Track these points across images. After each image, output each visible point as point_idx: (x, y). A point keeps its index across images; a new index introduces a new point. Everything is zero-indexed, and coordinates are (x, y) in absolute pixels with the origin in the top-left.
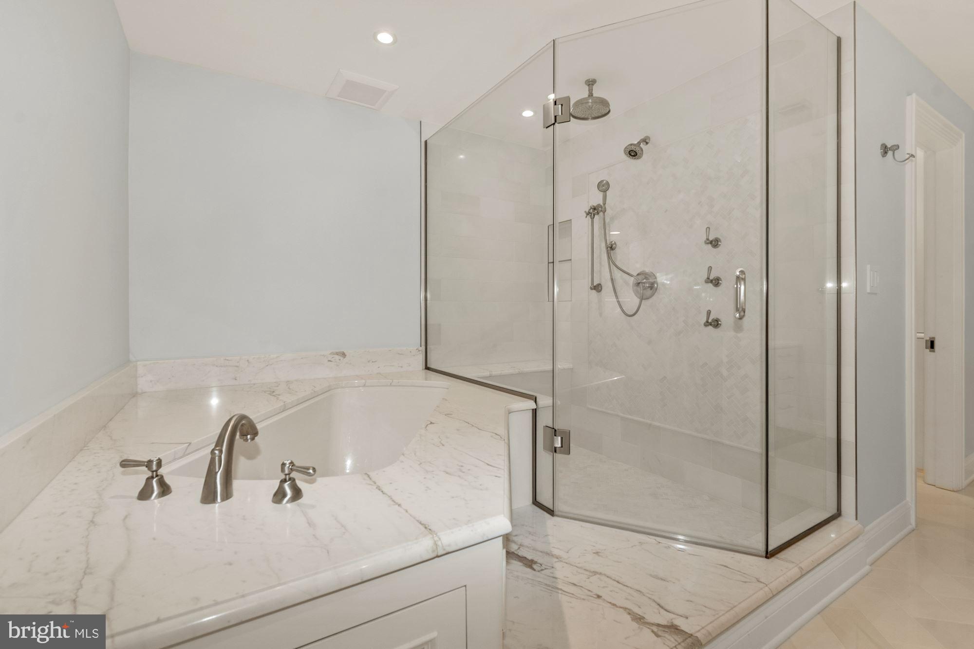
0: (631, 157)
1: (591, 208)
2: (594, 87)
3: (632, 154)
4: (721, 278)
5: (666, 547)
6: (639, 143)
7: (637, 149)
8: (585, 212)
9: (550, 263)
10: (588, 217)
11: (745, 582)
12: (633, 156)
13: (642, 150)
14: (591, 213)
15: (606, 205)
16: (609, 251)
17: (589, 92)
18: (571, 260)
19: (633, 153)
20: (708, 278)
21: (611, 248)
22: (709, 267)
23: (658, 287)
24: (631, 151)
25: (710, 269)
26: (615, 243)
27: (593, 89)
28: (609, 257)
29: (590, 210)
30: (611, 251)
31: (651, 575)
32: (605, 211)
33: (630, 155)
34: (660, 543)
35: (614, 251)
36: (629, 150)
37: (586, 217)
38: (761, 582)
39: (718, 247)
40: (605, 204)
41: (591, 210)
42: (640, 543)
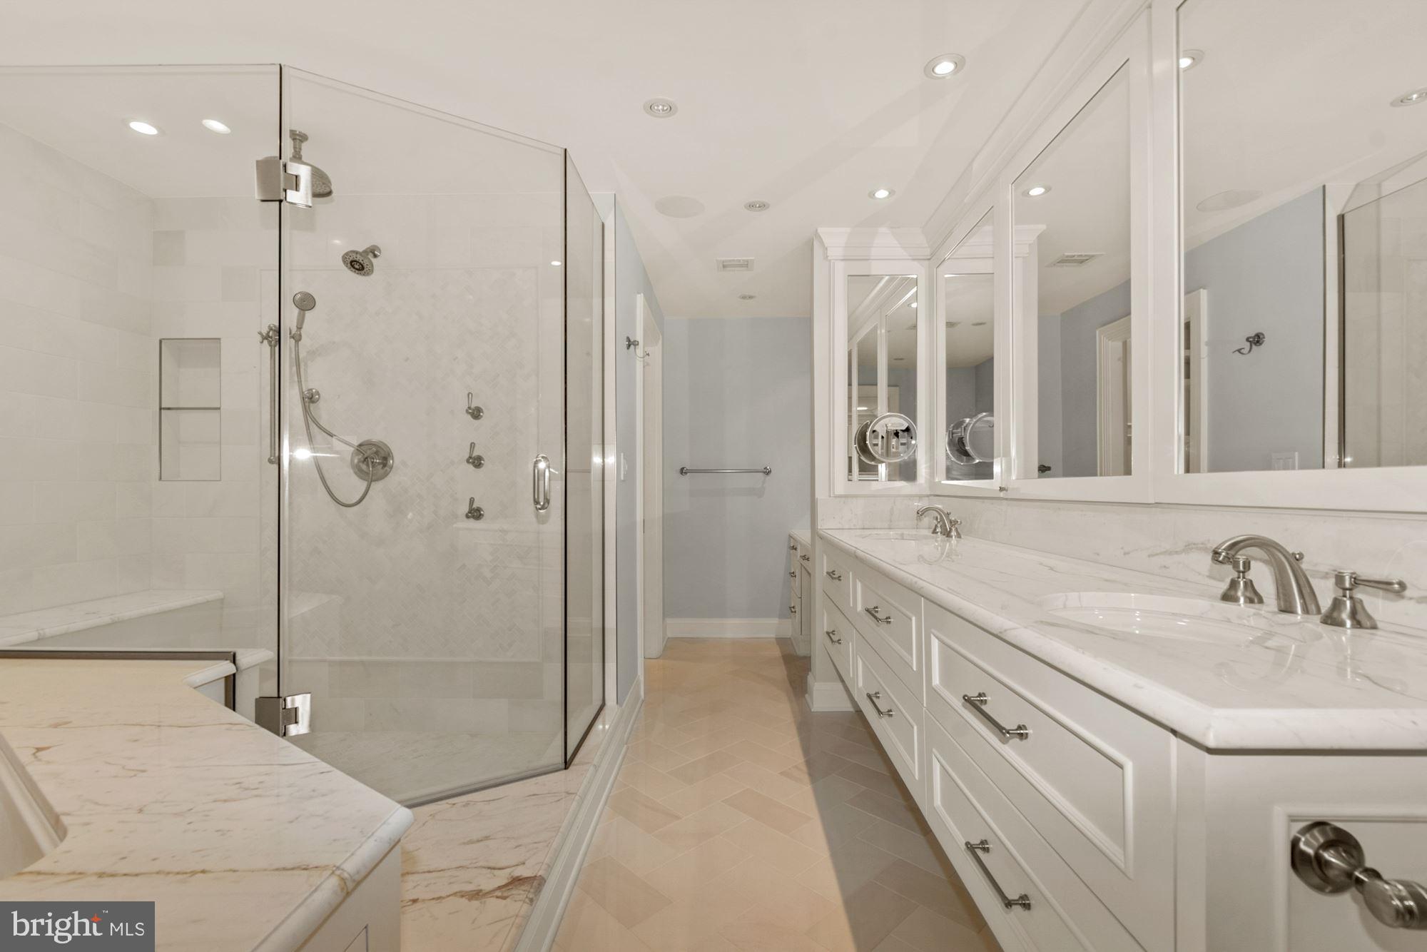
0: (352, 269)
1: (271, 329)
2: (304, 146)
3: (357, 267)
4: (483, 457)
5: (464, 806)
6: (365, 252)
7: (366, 263)
8: (260, 333)
9: (164, 409)
10: (266, 342)
11: (559, 801)
12: (357, 269)
13: (372, 266)
14: (271, 338)
15: (302, 330)
16: (307, 404)
17: (295, 151)
18: (219, 409)
19: (357, 264)
20: (470, 457)
21: (310, 399)
22: (472, 443)
23: (394, 465)
24: (356, 261)
25: (472, 445)
26: (318, 393)
27: (303, 148)
28: (306, 411)
29: (269, 332)
30: (311, 404)
31: (464, 843)
32: (300, 340)
33: (353, 266)
34: (454, 804)
35: (316, 404)
36: (351, 259)
37: (262, 342)
38: (571, 794)
39: (479, 419)
40: (301, 328)
41: (271, 333)
42: (431, 815)
